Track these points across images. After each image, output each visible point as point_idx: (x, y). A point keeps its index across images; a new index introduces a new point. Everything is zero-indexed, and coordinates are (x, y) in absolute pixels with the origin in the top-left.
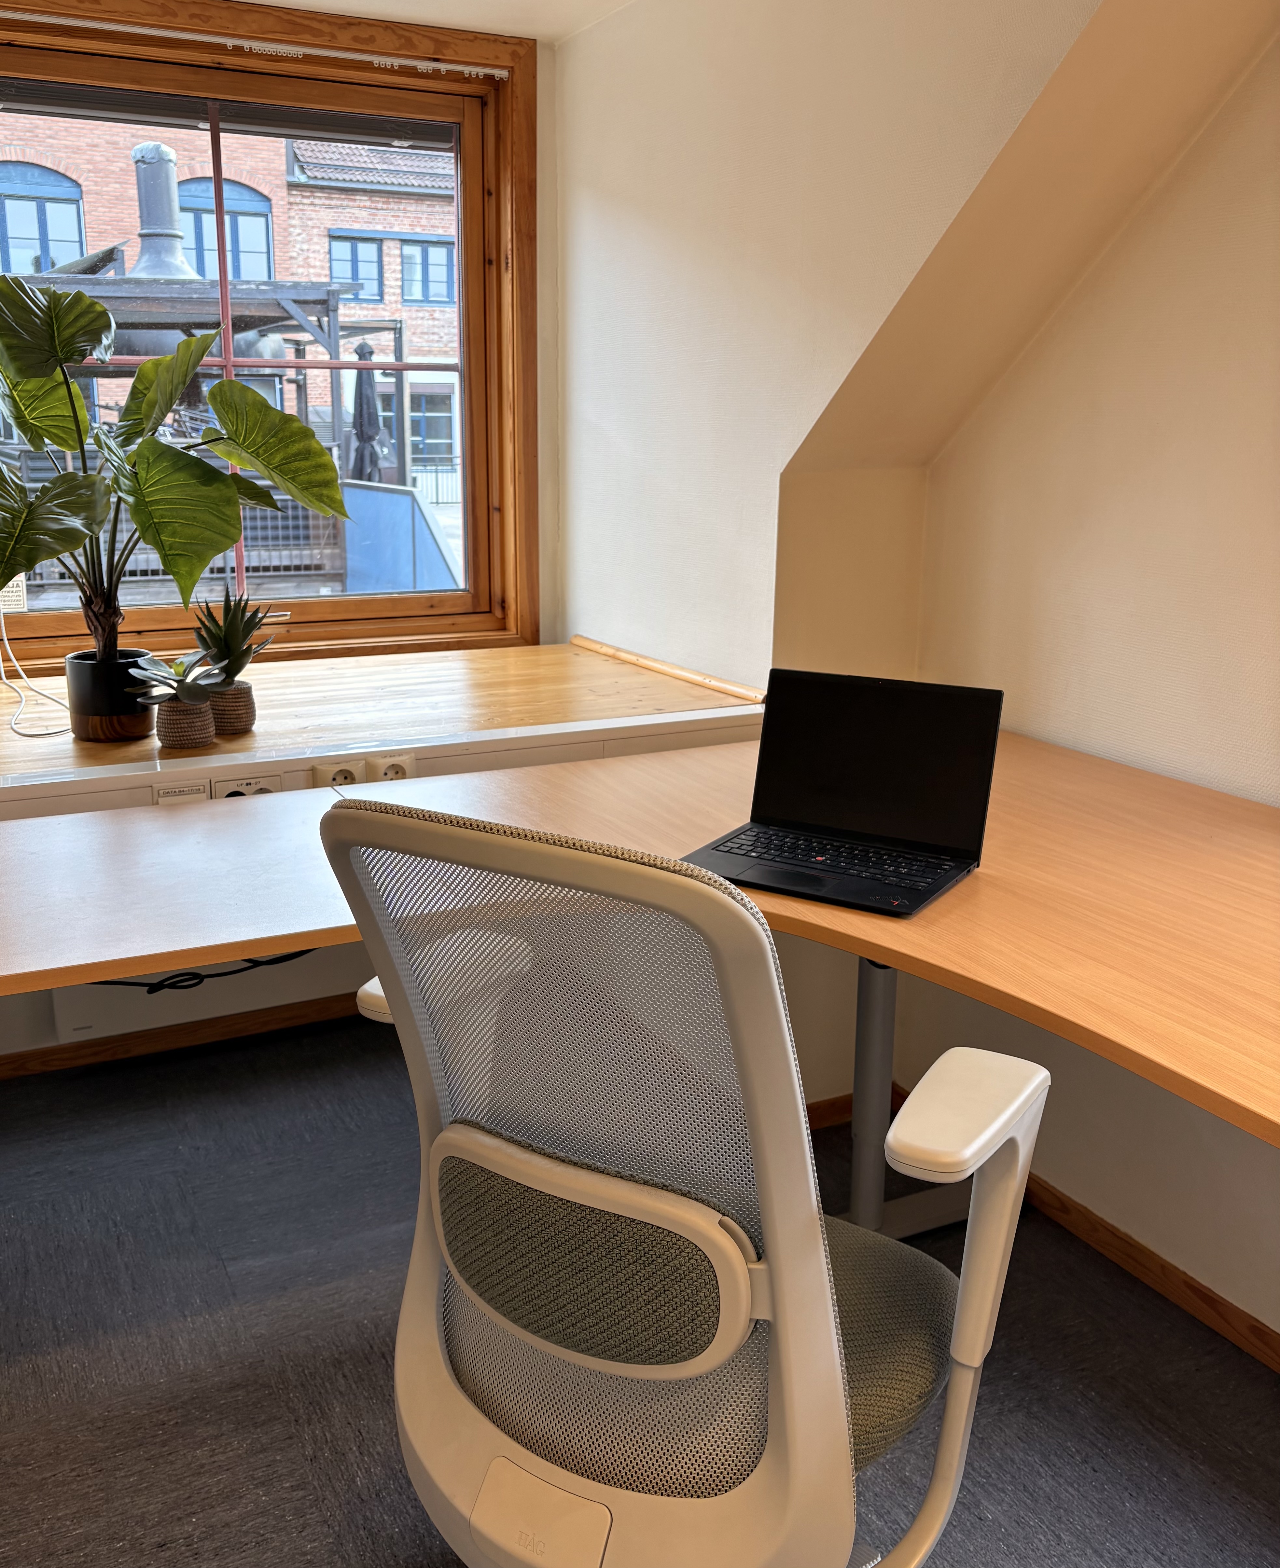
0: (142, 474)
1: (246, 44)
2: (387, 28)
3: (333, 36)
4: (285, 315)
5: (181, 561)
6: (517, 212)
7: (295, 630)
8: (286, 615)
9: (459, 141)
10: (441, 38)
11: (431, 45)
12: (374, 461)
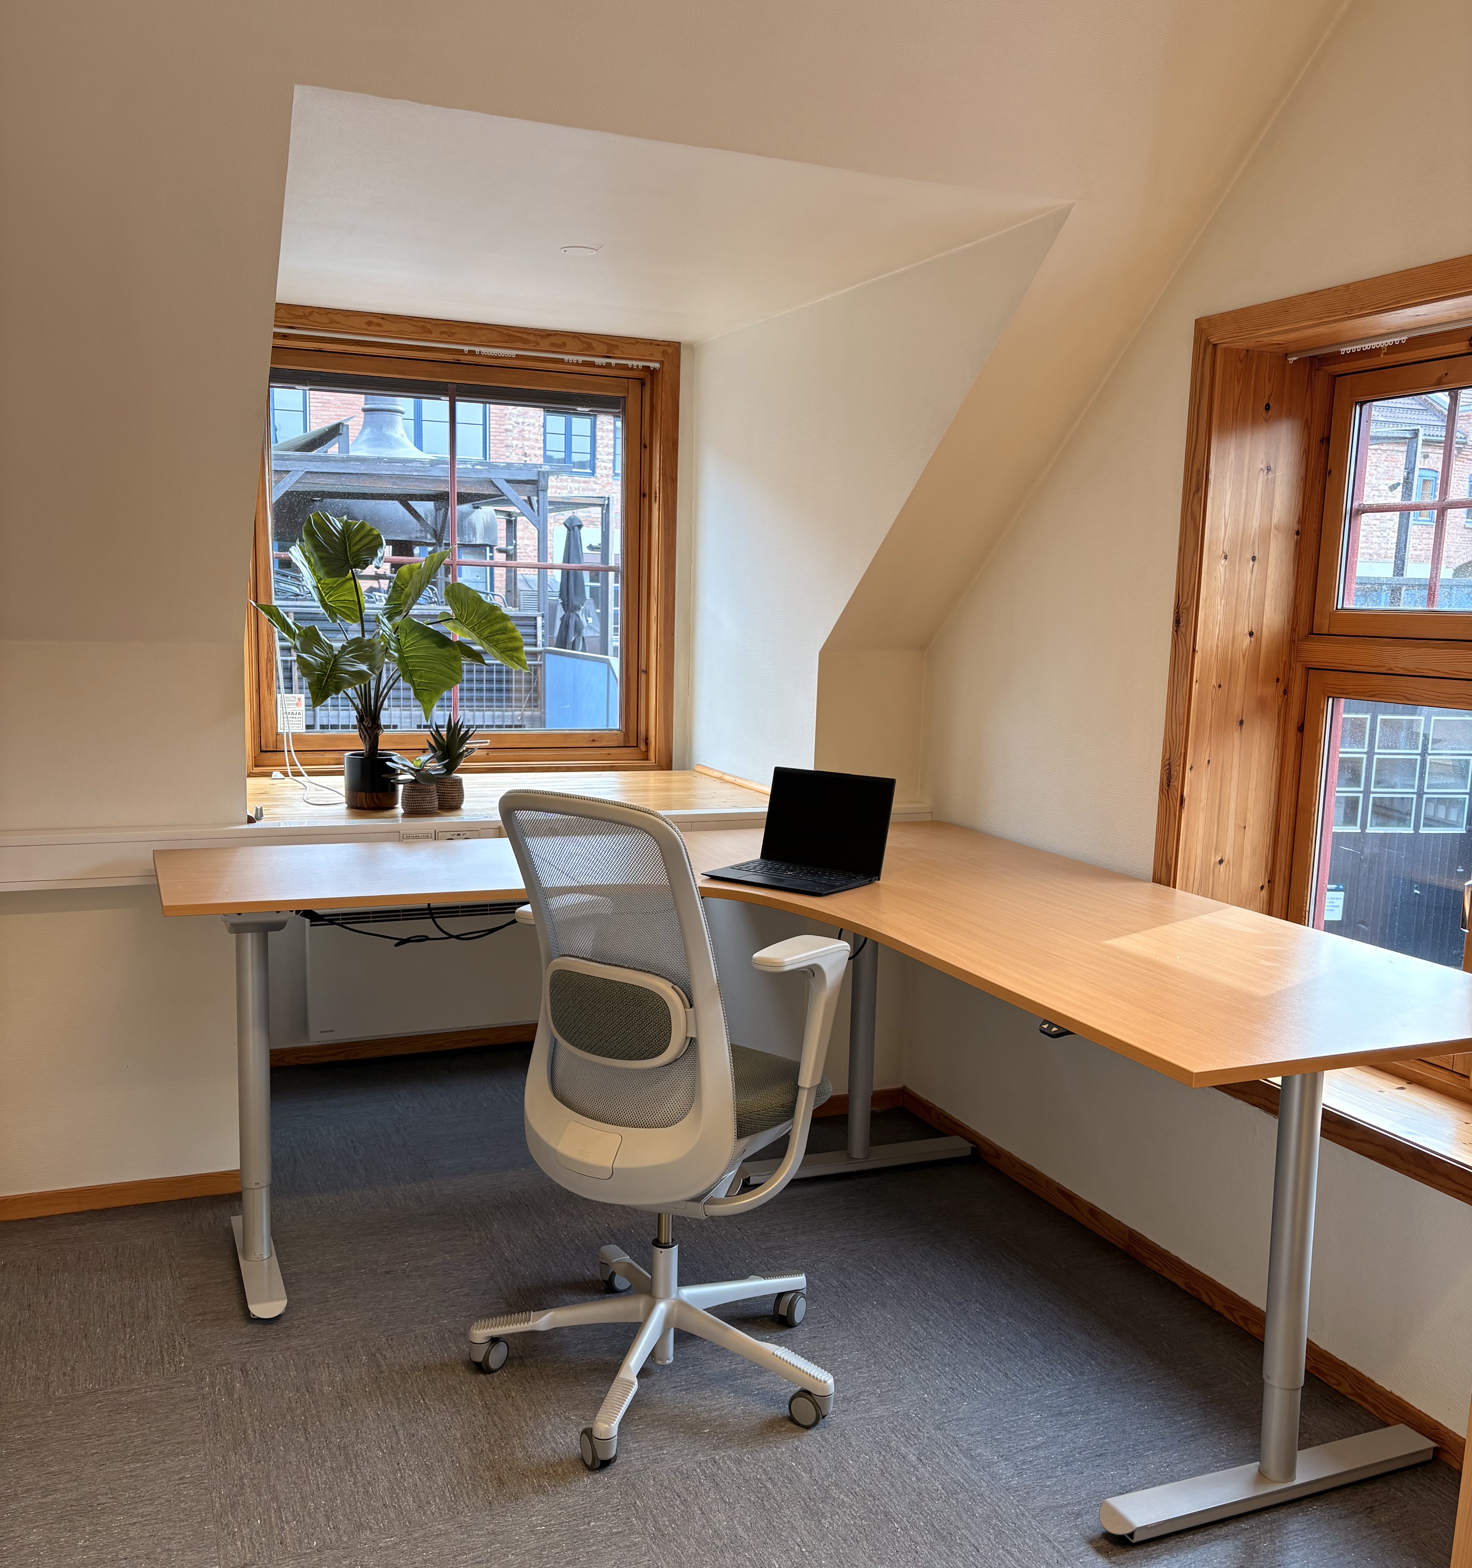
0: (402, 640)
1: (477, 349)
2: (574, 337)
3: (537, 343)
4: (500, 493)
5: (425, 693)
6: (663, 461)
7: (492, 754)
8: (487, 742)
9: (624, 409)
10: (613, 343)
11: (605, 348)
12: (578, 630)
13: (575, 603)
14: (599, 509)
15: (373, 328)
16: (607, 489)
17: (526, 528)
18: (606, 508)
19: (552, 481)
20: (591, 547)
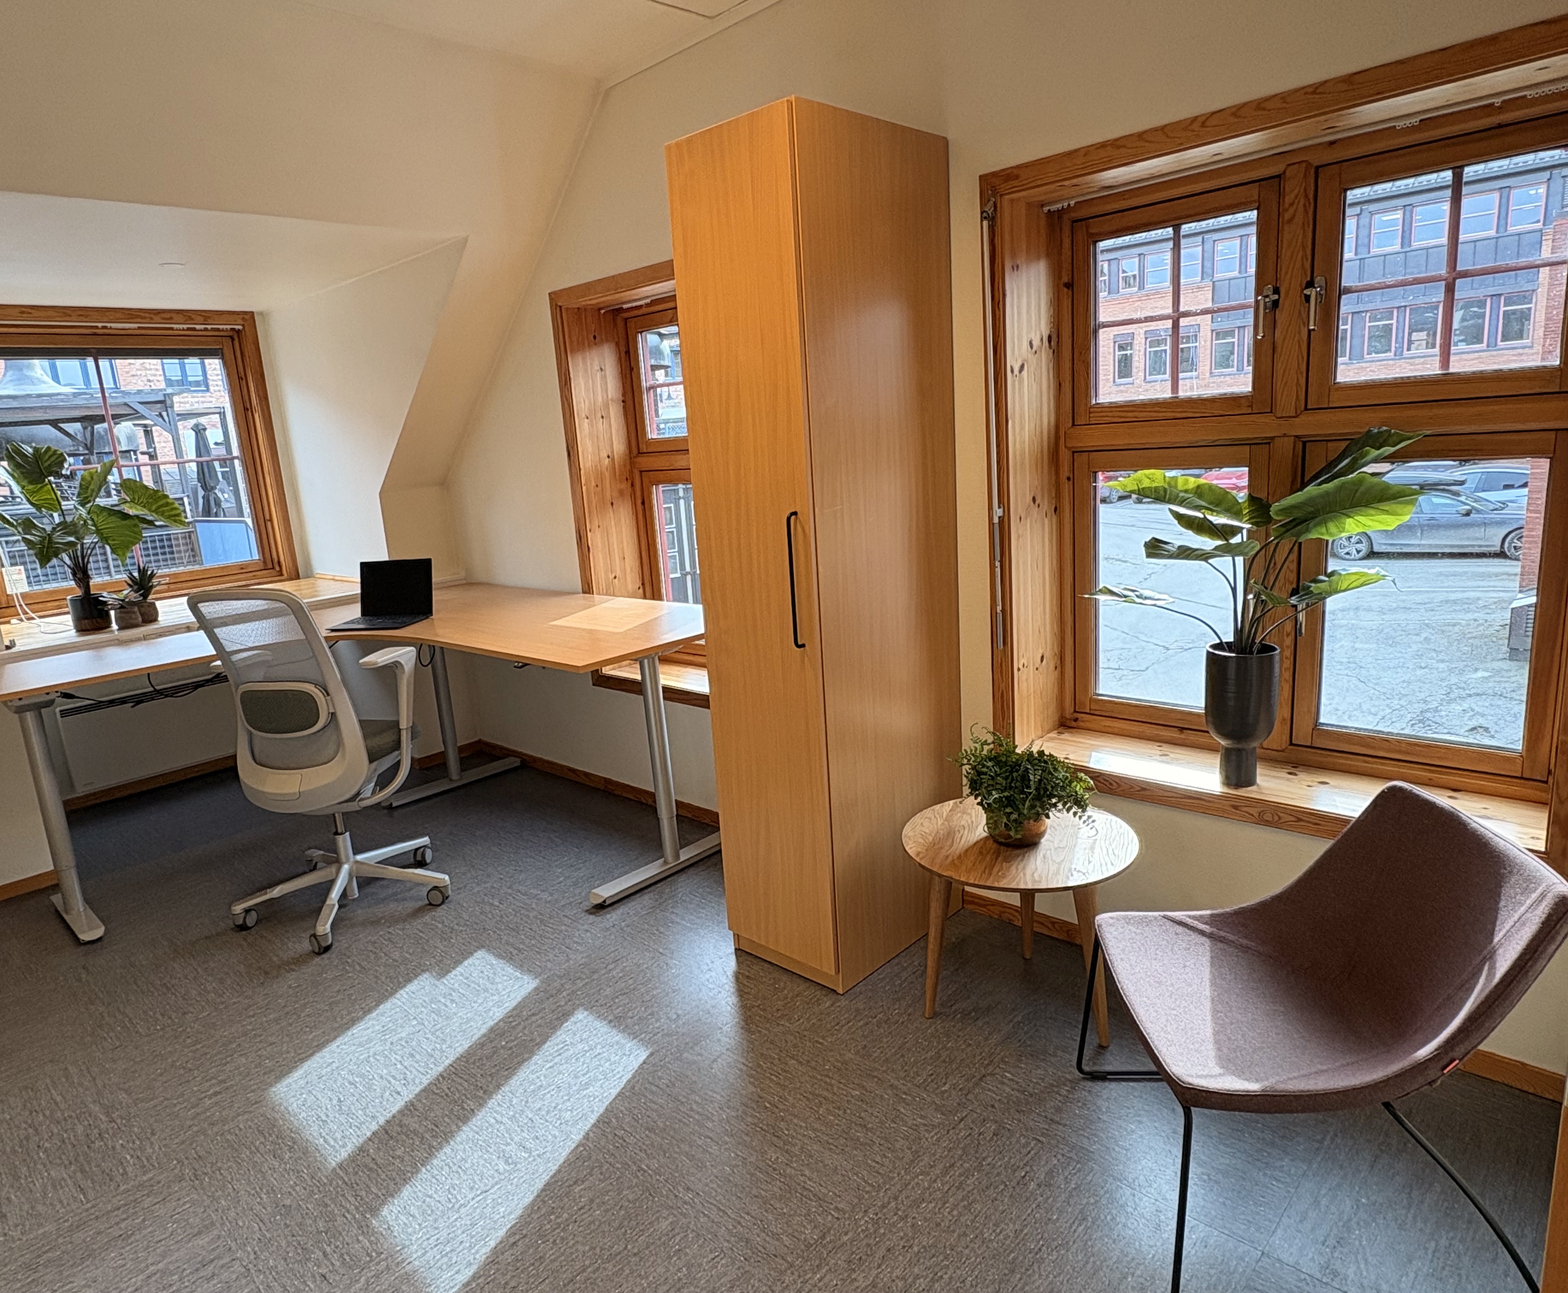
0: (95, 519)
1: (108, 325)
2: (178, 313)
3: (152, 319)
4: (133, 412)
5: (119, 549)
6: (256, 387)
7: (172, 586)
8: (166, 579)
9: (223, 355)
11: (202, 319)
12: (218, 503)
13: (212, 485)
14: (218, 416)
15: (25, 315)
16: (221, 400)
17: (161, 434)
18: (222, 415)
19: (176, 399)
20: (216, 444)
